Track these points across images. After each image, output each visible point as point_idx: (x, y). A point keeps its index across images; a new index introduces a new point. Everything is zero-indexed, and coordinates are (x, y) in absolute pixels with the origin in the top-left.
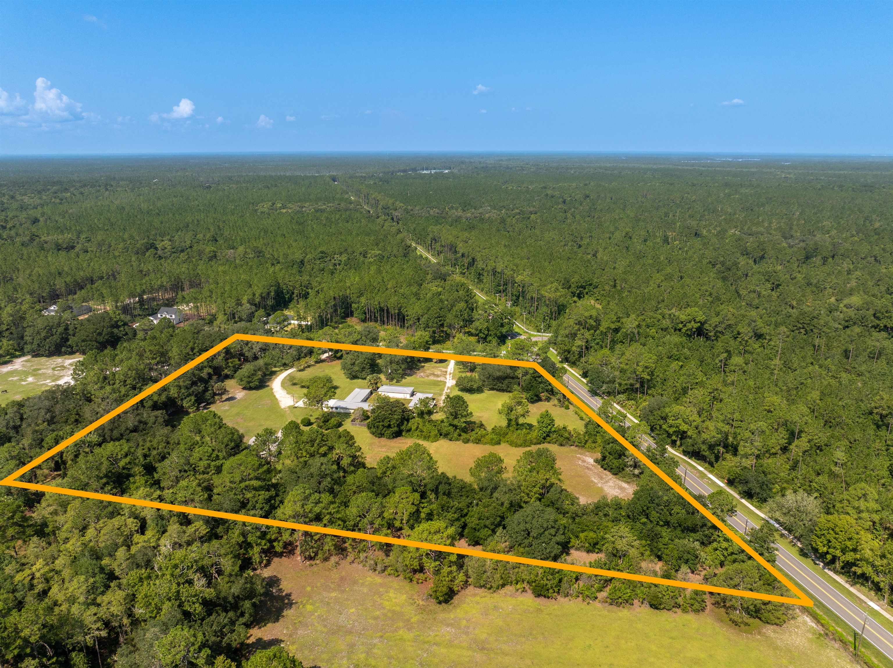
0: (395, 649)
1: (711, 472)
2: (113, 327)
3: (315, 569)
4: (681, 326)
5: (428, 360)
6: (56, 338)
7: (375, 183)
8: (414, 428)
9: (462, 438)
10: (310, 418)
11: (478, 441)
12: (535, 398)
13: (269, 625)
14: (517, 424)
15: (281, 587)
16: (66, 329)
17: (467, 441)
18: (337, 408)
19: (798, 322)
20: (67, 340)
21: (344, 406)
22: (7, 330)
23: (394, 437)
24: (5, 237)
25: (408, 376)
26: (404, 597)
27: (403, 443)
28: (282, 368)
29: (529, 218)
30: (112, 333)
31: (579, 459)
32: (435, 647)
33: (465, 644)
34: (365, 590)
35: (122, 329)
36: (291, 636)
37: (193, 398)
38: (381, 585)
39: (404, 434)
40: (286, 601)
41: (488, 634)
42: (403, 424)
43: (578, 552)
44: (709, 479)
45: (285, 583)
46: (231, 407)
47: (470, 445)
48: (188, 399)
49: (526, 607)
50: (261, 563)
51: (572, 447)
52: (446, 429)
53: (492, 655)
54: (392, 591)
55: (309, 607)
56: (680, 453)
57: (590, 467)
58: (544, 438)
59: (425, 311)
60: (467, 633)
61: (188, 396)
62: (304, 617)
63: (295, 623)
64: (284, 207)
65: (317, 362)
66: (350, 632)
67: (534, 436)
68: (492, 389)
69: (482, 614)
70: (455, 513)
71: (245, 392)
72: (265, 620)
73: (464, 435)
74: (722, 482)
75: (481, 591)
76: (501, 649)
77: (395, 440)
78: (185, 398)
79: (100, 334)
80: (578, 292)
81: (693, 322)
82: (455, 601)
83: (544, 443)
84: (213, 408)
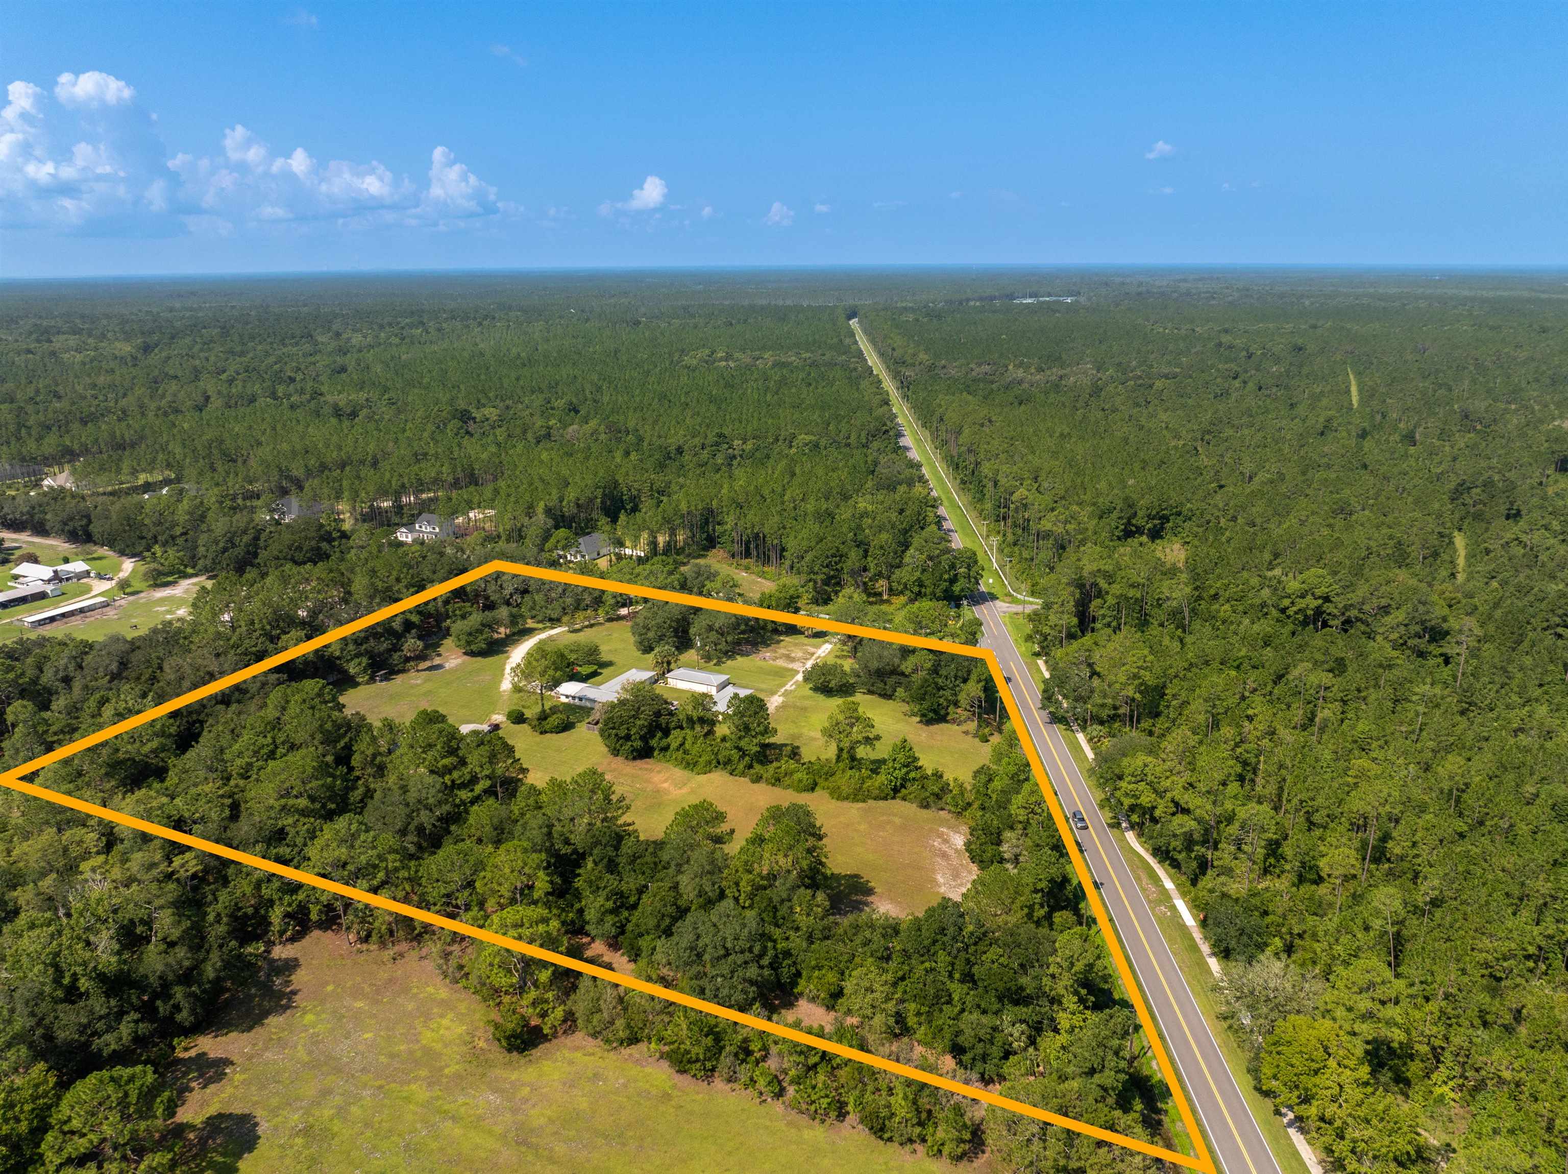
0: (386, 1112)
1: (1183, 895)
2: (322, 539)
3: (362, 958)
4: (1286, 602)
5: (792, 630)
6: (239, 551)
7: (917, 320)
8: (674, 745)
9: (752, 771)
10: (524, 711)
11: (777, 781)
12: (931, 715)
13: (233, 1035)
14: (853, 758)
15: (293, 977)
16: (256, 538)
17: (758, 779)
18: (580, 699)
19: (1553, 611)
20: (256, 555)
21: (592, 697)
22: (183, 534)
23: (634, 759)
24: (280, 395)
25: (742, 655)
26: (461, 1029)
27: (646, 769)
28: (548, 624)
29: (1151, 386)
30: (319, 548)
31: (940, 835)
32: (449, 1124)
33: (498, 1129)
34: (410, 1007)
35: (336, 543)
36: (250, 1058)
37: (365, 661)
38: (443, 1003)
39: (656, 753)
40: (284, 1002)
41: (549, 1119)
42: (653, 736)
43: (811, 1006)
44: (1173, 908)
45: (303, 972)
46: (425, 681)
47: (762, 787)
48: (357, 661)
49: (647, 1086)
50: (282, 933)
51: (941, 812)
52: (727, 753)
53: (530, 1158)
54: (450, 1015)
55: (309, 1018)
56: (1147, 850)
57: (951, 852)
58: (896, 790)
59: (813, 544)
60: (515, 1111)
61: (357, 655)
62: (291, 1032)
63: (271, 1039)
64: (730, 356)
65: (610, 620)
66: (338, 1070)
67: (877, 784)
68: (870, 692)
69: (565, 1084)
70: (608, 899)
71: (466, 658)
72: (231, 1025)
73: (758, 768)
74: (1195, 917)
75: (591, 1044)
76: (551, 1150)
77: (639, 763)
78: (352, 659)
79: (299, 548)
80: (1150, 525)
81: (1309, 597)
82: (536, 1052)
83: (894, 798)
84: (399, 679)
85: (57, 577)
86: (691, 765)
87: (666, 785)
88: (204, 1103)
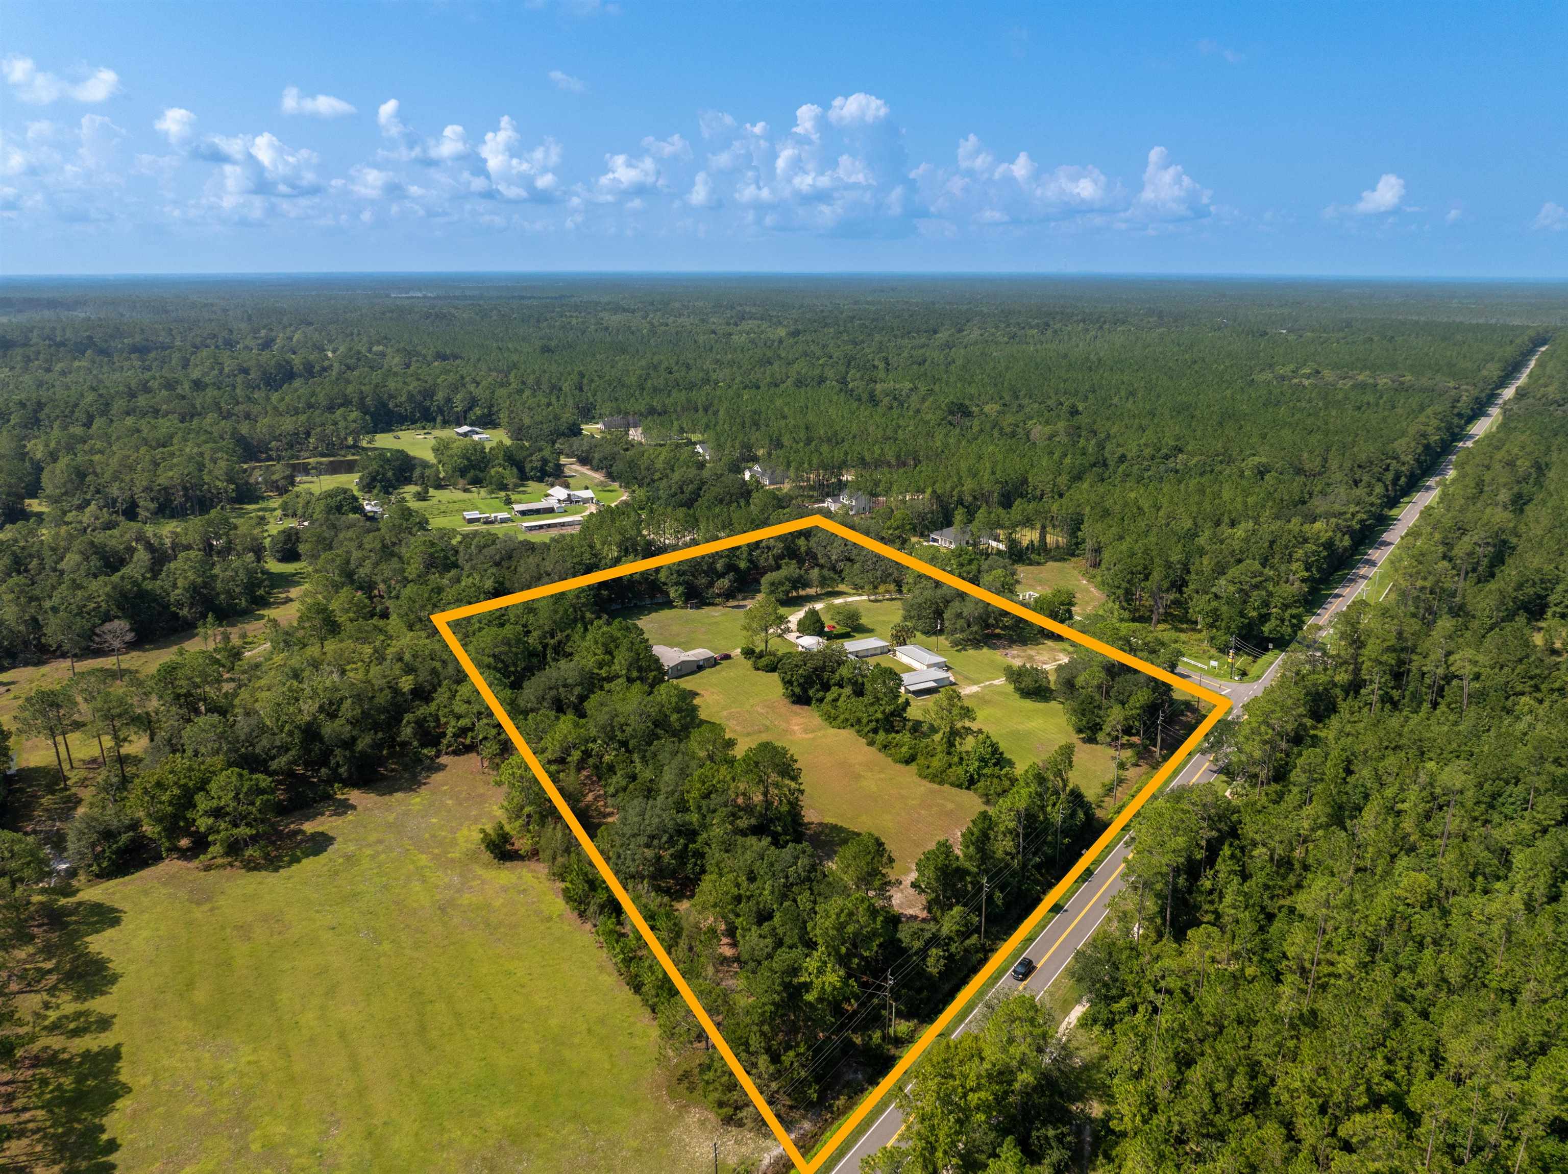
0: (397, 864)
3: (480, 777)
8: (829, 699)
9: (874, 735)
11: (886, 748)
13: (372, 795)
15: (435, 775)
17: (870, 742)
23: (794, 702)
25: (990, 648)
32: (419, 883)
33: (439, 897)
34: (474, 813)
36: (366, 810)
37: (681, 589)
39: (813, 702)
40: (415, 787)
41: (469, 903)
45: (443, 775)
46: (728, 616)
47: (872, 750)
48: (677, 588)
49: (545, 909)
55: (418, 800)
58: (972, 782)
61: (678, 583)
66: (399, 833)
67: (958, 772)
69: (502, 888)
72: (376, 789)
73: (882, 733)
76: (452, 919)
77: (795, 706)
78: (674, 585)
82: (508, 864)
83: (968, 788)
84: (706, 610)
85: (569, 499)
86: (831, 719)
87: (796, 728)
88: (322, 824)
